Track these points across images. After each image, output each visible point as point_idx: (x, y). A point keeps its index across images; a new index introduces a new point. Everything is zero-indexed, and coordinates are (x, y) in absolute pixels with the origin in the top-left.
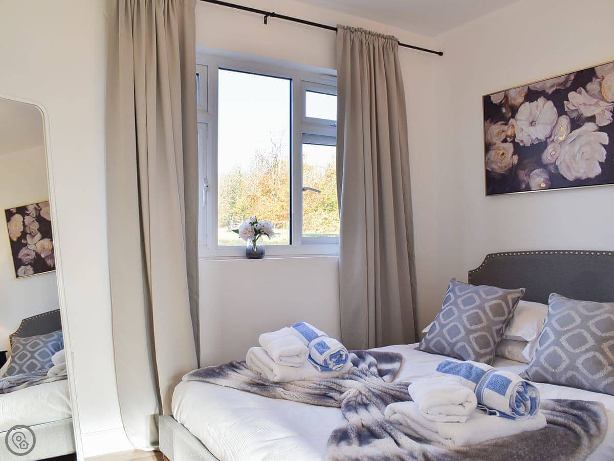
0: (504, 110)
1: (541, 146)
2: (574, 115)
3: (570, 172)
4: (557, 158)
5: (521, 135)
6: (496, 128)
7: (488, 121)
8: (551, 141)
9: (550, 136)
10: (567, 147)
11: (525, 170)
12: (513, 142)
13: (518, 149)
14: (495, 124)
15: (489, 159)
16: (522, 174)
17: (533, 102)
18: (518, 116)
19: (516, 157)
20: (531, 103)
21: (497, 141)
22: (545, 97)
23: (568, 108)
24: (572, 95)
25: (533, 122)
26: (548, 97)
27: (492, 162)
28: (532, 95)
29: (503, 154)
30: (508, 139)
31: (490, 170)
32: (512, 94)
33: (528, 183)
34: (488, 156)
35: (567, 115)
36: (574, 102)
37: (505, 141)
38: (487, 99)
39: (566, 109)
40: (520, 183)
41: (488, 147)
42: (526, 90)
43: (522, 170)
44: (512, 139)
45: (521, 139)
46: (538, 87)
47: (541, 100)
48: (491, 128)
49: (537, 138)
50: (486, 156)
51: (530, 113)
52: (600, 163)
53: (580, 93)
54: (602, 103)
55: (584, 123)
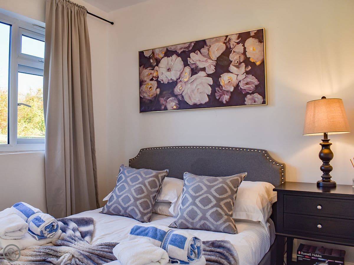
0: (152, 61)
1: (174, 84)
2: (194, 66)
3: (191, 100)
4: (183, 91)
5: (162, 77)
6: (147, 72)
7: (142, 67)
8: (180, 81)
9: (179, 78)
10: (189, 85)
11: (164, 98)
12: (157, 80)
13: (160, 85)
14: (146, 69)
15: (142, 90)
16: (162, 100)
17: (169, 57)
18: (160, 65)
19: (158, 90)
20: (168, 58)
21: (147, 79)
22: (176, 54)
23: (190, 62)
24: (192, 55)
25: (169, 69)
26: (178, 55)
27: (144, 92)
28: (169, 53)
29: (151, 88)
30: (154, 79)
31: (143, 97)
32: (157, 51)
33: (166, 106)
34: (141, 88)
35: (189, 66)
36: (194, 59)
37: (152, 80)
38: (141, 54)
39: (189, 63)
40: (161, 105)
41: (141, 83)
42: (165, 49)
43: (162, 97)
44: (156, 79)
45: (162, 79)
46: (173, 49)
47: (174, 56)
48: (144, 71)
49: (171, 79)
50: (140, 88)
51: (168, 64)
52: (208, 95)
53: (197, 54)
54: (209, 61)
55: (199, 71)
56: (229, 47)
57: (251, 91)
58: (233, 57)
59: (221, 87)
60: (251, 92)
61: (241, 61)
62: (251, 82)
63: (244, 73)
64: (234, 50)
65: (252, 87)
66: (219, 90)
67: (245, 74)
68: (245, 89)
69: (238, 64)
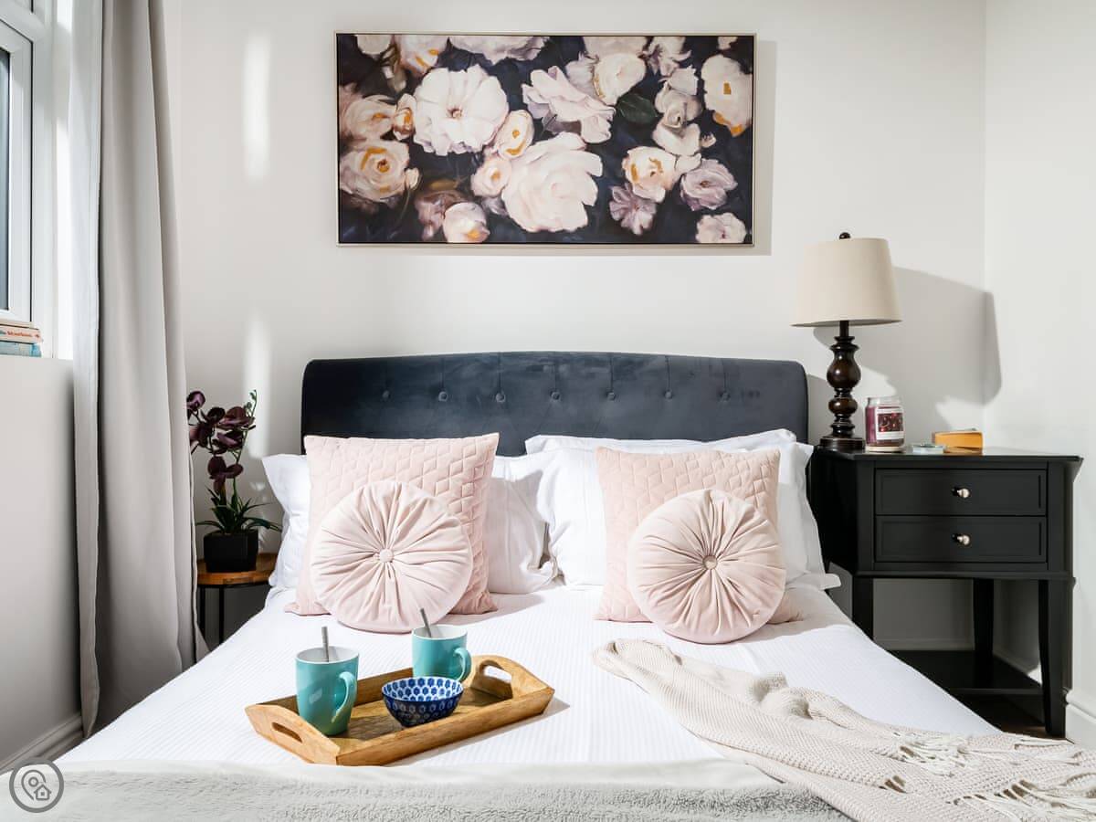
0: (388, 73)
1: (468, 162)
2: (541, 114)
3: (530, 216)
4: (504, 188)
5: (427, 131)
6: (365, 107)
7: (348, 88)
8: (493, 154)
9: (491, 145)
10: (525, 171)
11: (436, 201)
12: (409, 141)
13: (418, 156)
14: (364, 97)
15: (347, 168)
16: (427, 210)
17: (456, 70)
18: (421, 91)
19: (413, 174)
20: (452, 73)
21: (369, 133)
22: (482, 66)
23: (531, 100)
24: (537, 75)
25: (455, 110)
26: (491, 70)
27: (355, 176)
28: (453, 56)
29: (383, 163)
30: (397, 134)
31: (350, 192)
32: (410, 45)
33: (441, 228)
34: (345, 162)
35: (527, 110)
36: (543, 91)
37: (389, 136)
38: (346, 40)
39: (525, 100)
40: (423, 225)
41: (345, 143)
42: (442, 43)
43: (427, 200)
44: (405, 136)
45: (428, 140)
46: (469, 44)
47: (475, 71)
48: (354, 103)
49: (463, 143)
51: (450, 91)
52: (586, 207)
53: (554, 76)
54: (593, 103)
55: (558, 130)
56: (655, 71)
57: (712, 204)
58: (667, 103)
59: (626, 185)
60: (713, 208)
61: (691, 117)
62: (714, 179)
63: (696, 153)
64: (669, 81)
65: (716, 195)
66: (622, 195)
67: (699, 155)
68: (697, 200)
69: (679, 126)
